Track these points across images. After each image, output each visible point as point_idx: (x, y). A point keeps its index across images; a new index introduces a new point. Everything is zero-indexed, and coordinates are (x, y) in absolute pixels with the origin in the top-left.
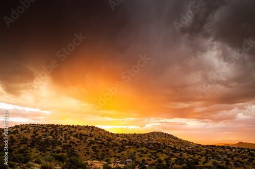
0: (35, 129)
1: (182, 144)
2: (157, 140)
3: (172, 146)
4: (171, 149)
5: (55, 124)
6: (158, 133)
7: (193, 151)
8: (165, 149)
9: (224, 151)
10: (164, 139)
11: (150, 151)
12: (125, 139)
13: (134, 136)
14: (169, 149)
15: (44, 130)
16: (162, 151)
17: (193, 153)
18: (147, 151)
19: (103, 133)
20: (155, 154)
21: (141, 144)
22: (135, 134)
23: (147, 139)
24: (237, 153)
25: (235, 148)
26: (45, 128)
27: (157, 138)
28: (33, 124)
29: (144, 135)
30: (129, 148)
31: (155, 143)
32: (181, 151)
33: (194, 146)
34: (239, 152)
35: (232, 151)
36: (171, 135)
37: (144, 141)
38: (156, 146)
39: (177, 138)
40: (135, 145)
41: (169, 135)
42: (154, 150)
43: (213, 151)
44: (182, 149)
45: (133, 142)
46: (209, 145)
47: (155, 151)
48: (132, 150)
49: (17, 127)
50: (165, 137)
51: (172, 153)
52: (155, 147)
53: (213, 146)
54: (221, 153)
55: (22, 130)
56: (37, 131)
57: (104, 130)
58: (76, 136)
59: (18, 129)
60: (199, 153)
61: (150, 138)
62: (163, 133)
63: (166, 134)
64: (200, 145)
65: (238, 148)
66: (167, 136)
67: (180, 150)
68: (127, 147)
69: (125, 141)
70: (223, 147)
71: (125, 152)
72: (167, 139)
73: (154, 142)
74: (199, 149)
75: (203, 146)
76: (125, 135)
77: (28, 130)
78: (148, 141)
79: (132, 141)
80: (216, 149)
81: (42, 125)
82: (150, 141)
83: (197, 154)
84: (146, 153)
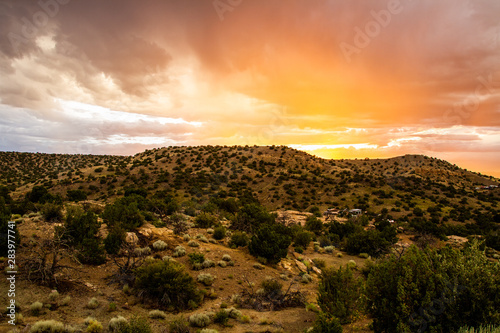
0: (179, 155)
1: (468, 180)
2: (413, 172)
3: (446, 184)
4: (443, 190)
5: (214, 146)
6: (415, 156)
7: (491, 195)
8: (430, 189)
10: (428, 169)
11: (398, 192)
12: (348, 170)
13: (365, 164)
14: (439, 190)
15: (195, 157)
16: (423, 193)
17: (491, 198)
18: (391, 193)
19: (303, 158)
20: (409, 198)
21: (379, 179)
22: (367, 160)
23: (392, 170)
26: (196, 153)
27: (414, 169)
28: (175, 147)
29: (386, 161)
30: (356, 187)
31: (409, 178)
32: (465, 193)
33: (494, 183)
36: (444, 162)
37: (385, 174)
38: (411, 182)
39: (457, 168)
40: (367, 180)
41: (439, 161)
42: (406, 191)
44: (467, 190)
45: (363, 176)
47: (409, 194)
48: (361, 192)
49: (148, 153)
50: (431, 165)
51: (444, 197)
52: (408, 185)
55: (157, 158)
56: (183, 158)
57: (305, 154)
58: (253, 166)
59: (150, 157)
61: (399, 167)
62: (426, 158)
63: (432, 160)
66: (434, 163)
67: (462, 192)
68: (352, 184)
69: (348, 173)
71: (347, 195)
72: (434, 170)
73: (407, 175)
76: (348, 163)
77: (168, 157)
78: (393, 174)
79: (360, 174)
81: (190, 148)
82: (397, 175)
84: (390, 196)
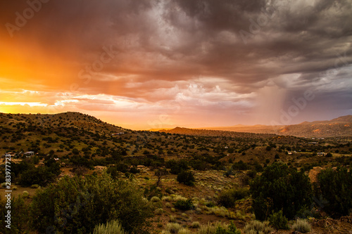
1: (107, 129)
2: (72, 124)
3: (94, 132)
4: (92, 136)
6: (74, 113)
7: (120, 139)
8: (83, 136)
9: (158, 138)
10: (83, 122)
11: (62, 138)
12: (23, 122)
13: (37, 118)
14: (89, 136)
16: (79, 138)
17: (120, 141)
18: (57, 139)
20: (69, 142)
21: (48, 128)
22: (39, 115)
23: (58, 123)
24: (172, 140)
25: (170, 134)
27: (73, 121)
29: (53, 116)
30: (30, 135)
31: (69, 128)
32: (106, 138)
33: (122, 131)
34: (174, 138)
35: (166, 138)
36: (93, 117)
37: (52, 125)
38: (71, 131)
39: (101, 122)
40: (39, 130)
41: (90, 117)
42: (67, 137)
43: (146, 138)
44: (107, 136)
45: (35, 127)
46: (142, 130)
47: (70, 139)
48: (34, 139)
50: (85, 119)
51: (93, 140)
52: (69, 133)
53: (147, 132)
54: (154, 140)
60: (127, 141)
61: (63, 120)
62: (81, 114)
63: (85, 116)
64: (130, 130)
65: (174, 134)
66: (87, 118)
67: (104, 137)
68: (26, 133)
69: (23, 125)
70: (157, 133)
71: (22, 141)
72: (86, 122)
73: (68, 126)
74: (128, 136)
75: (133, 132)
76: (24, 117)
78: (59, 125)
79: (33, 125)
80: (149, 135)
82: (62, 125)
83: (125, 141)
84: (56, 141)
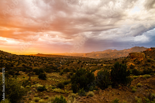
1: (3, 54)
7: (10, 59)
9: (29, 58)
24: (36, 59)
25: (35, 57)
32: (2, 59)
33: (11, 55)
34: (37, 58)
35: (34, 58)
43: (23, 58)
44: (3, 57)
46: (21, 55)
53: (24, 55)
54: (28, 60)
60: (14, 60)
64: (15, 55)
65: (37, 57)
70: (29, 56)
74: (15, 57)
75: (17, 56)
80: (25, 57)
83: (13, 60)
